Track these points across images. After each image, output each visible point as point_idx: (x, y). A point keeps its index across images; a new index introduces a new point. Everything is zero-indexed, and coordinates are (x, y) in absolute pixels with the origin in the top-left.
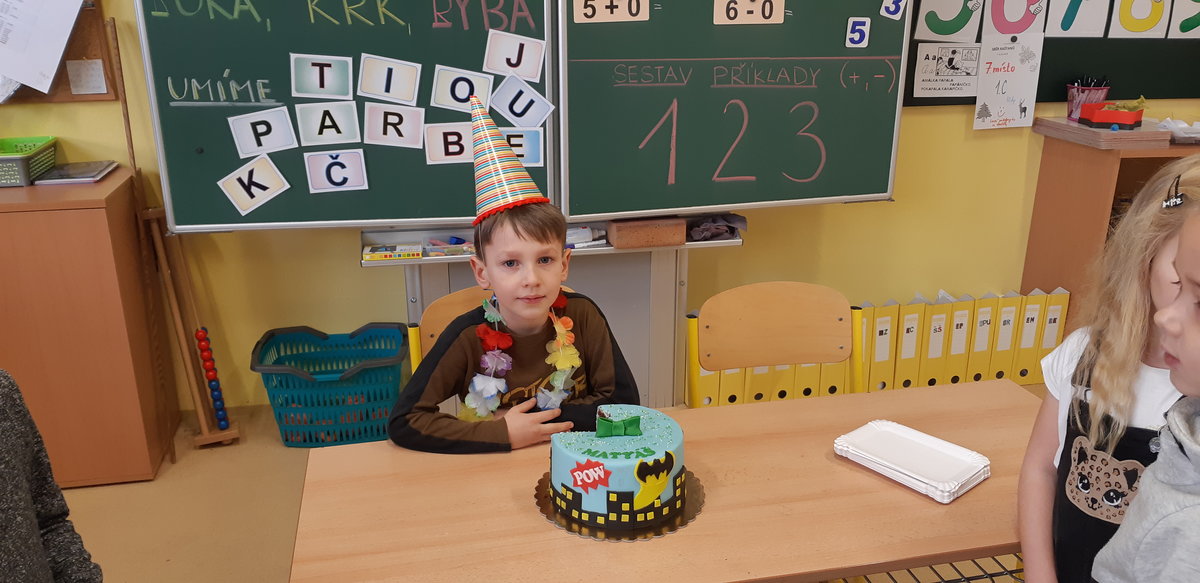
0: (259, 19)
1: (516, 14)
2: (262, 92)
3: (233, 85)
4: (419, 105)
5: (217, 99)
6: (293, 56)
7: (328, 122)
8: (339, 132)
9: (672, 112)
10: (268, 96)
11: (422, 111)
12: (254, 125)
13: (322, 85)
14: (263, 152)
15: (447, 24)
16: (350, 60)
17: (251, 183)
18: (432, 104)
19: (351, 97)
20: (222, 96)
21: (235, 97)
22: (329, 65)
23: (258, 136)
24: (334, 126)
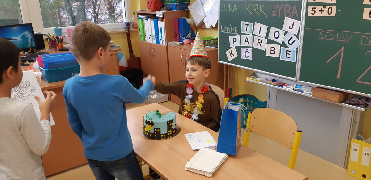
0: (237, 12)
1: (293, 12)
2: (236, 30)
3: (231, 28)
4: (266, 38)
5: (228, 32)
6: (242, 22)
7: (247, 40)
8: (248, 43)
9: (341, 51)
10: (237, 32)
11: (266, 40)
12: (234, 39)
13: (247, 30)
14: (234, 46)
15: (275, 15)
16: (253, 24)
17: (232, 53)
18: (269, 38)
19: (252, 34)
20: (229, 31)
21: (231, 32)
22: (249, 25)
23: (234, 42)
24: (248, 41)
